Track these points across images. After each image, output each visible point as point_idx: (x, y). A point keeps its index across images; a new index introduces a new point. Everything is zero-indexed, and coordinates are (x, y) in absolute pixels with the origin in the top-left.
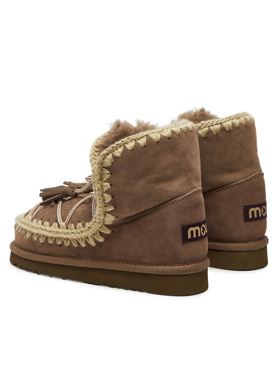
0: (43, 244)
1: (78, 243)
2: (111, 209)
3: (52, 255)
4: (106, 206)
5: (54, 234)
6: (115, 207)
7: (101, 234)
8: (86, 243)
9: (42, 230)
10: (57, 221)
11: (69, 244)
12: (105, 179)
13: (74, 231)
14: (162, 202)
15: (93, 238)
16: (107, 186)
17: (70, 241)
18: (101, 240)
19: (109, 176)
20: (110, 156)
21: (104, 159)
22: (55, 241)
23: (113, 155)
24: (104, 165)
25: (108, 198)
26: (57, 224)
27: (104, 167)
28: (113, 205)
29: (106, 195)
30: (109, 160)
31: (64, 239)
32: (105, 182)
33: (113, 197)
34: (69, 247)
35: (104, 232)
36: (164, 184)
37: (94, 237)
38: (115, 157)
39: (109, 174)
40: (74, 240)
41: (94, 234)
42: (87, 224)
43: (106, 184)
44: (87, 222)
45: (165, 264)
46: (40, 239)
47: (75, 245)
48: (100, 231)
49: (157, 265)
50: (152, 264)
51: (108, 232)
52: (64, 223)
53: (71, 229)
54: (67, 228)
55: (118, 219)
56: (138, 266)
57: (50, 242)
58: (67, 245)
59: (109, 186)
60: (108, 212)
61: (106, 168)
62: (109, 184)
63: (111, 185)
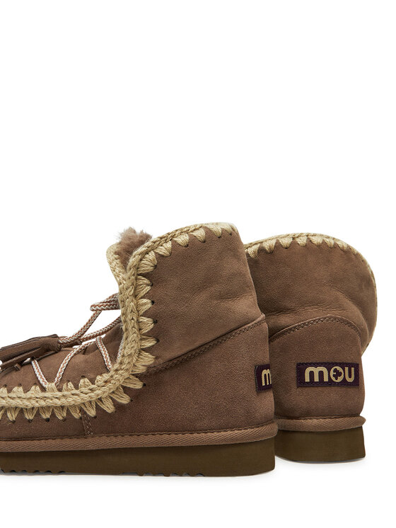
0: (14, 422)
1: (81, 410)
2: (150, 343)
3: (32, 438)
4: (141, 340)
5: (37, 402)
6: (158, 341)
7: (126, 390)
8: (98, 408)
9: (13, 398)
10: (37, 383)
11: (65, 415)
12: (142, 294)
13: (75, 391)
14: (228, 329)
15: (111, 398)
16: (145, 304)
17: (68, 410)
18: (125, 400)
19: (149, 288)
20: (151, 256)
21: (141, 260)
22: (38, 414)
23: (156, 253)
24: (142, 270)
25: (148, 324)
26: (38, 388)
27: (140, 275)
28: (154, 337)
29: (145, 319)
30: (151, 261)
31: (56, 407)
32: (141, 298)
33: (155, 322)
34: (65, 420)
35: (131, 386)
36: (230, 302)
37: (114, 397)
38: (160, 257)
39: (148, 285)
40: (74, 406)
41: (113, 392)
42: (99, 378)
43: (145, 301)
44: (97, 375)
45: (232, 428)
46: (9, 415)
47: (77, 415)
48: (124, 385)
49: (220, 429)
50: (212, 430)
51: (138, 385)
52: (53, 384)
53: (67, 390)
54: (60, 390)
55: (161, 361)
56: (188, 436)
57: (29, 416)
58: (60, 418)
59: (150, 305)
60: (144, 350)
61: (144, 275)
62: (149, 301)
63: (153, 302)
